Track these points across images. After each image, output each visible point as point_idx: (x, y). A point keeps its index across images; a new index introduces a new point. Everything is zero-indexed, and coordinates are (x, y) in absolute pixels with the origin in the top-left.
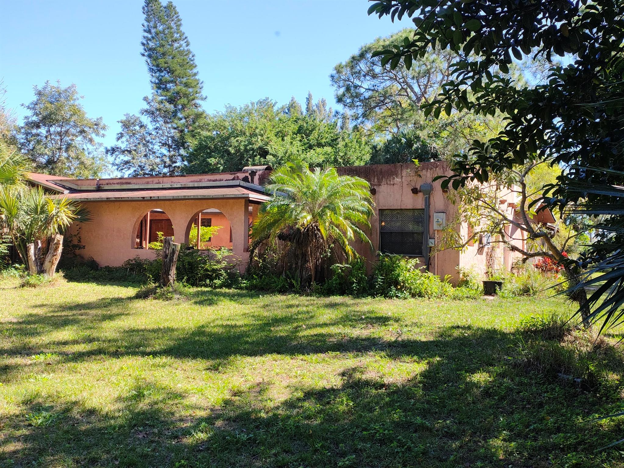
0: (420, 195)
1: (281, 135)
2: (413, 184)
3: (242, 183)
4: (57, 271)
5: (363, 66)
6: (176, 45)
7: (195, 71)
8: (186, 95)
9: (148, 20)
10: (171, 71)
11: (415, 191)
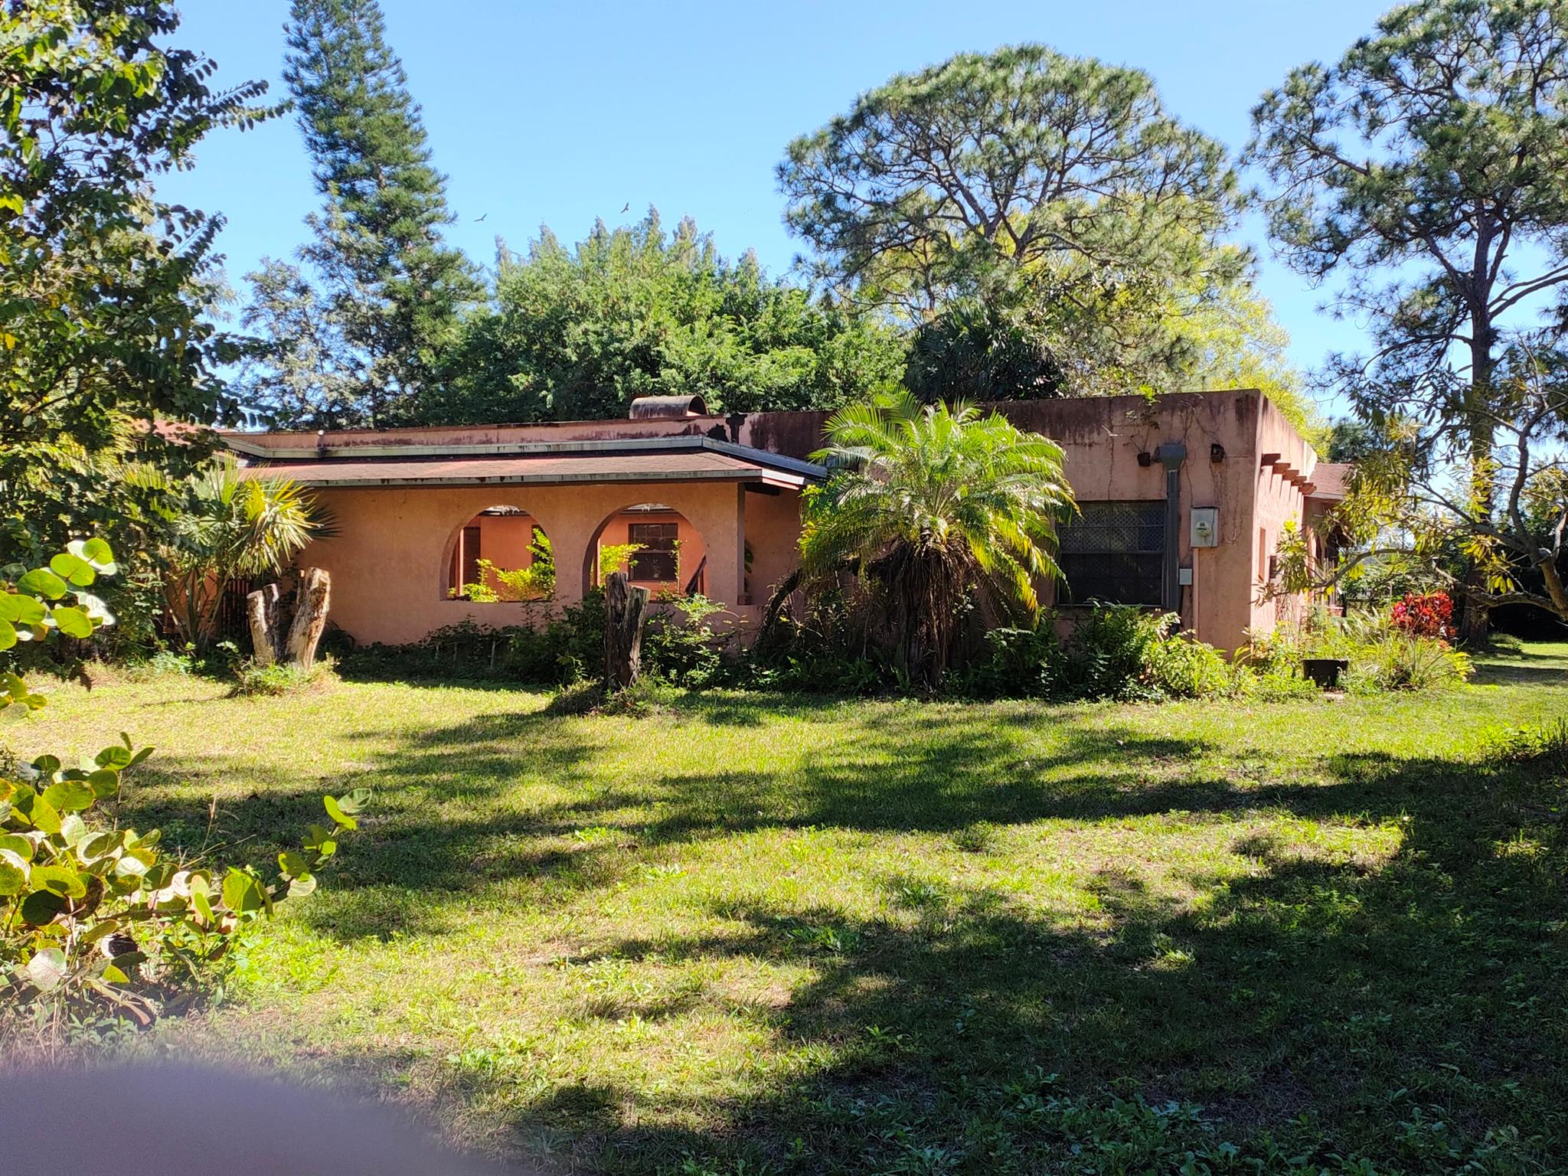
0: (1156, 468)
2: (1139, 443)
4: (320, 656)
5: (855, 144)
6: (371, 80)
7: (424, 148)
8: (408, 211)
10: (363, 148)
11: (1144, 460)
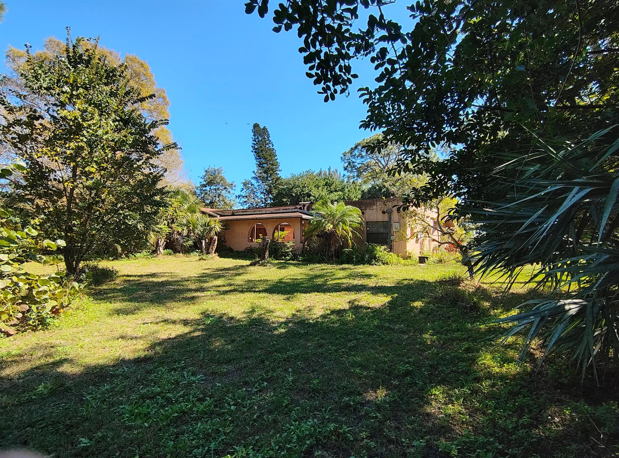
0: (386, 214)
1: (317, 187)
2: (382, 209)
3: (299, 210)
4: (215, 253)
5: (356, 152)
6: (267, 146)
7: (276, 158)
8: (272, 169)
9: (254, 136)
10: (265, 159)
11: (384, 212)
